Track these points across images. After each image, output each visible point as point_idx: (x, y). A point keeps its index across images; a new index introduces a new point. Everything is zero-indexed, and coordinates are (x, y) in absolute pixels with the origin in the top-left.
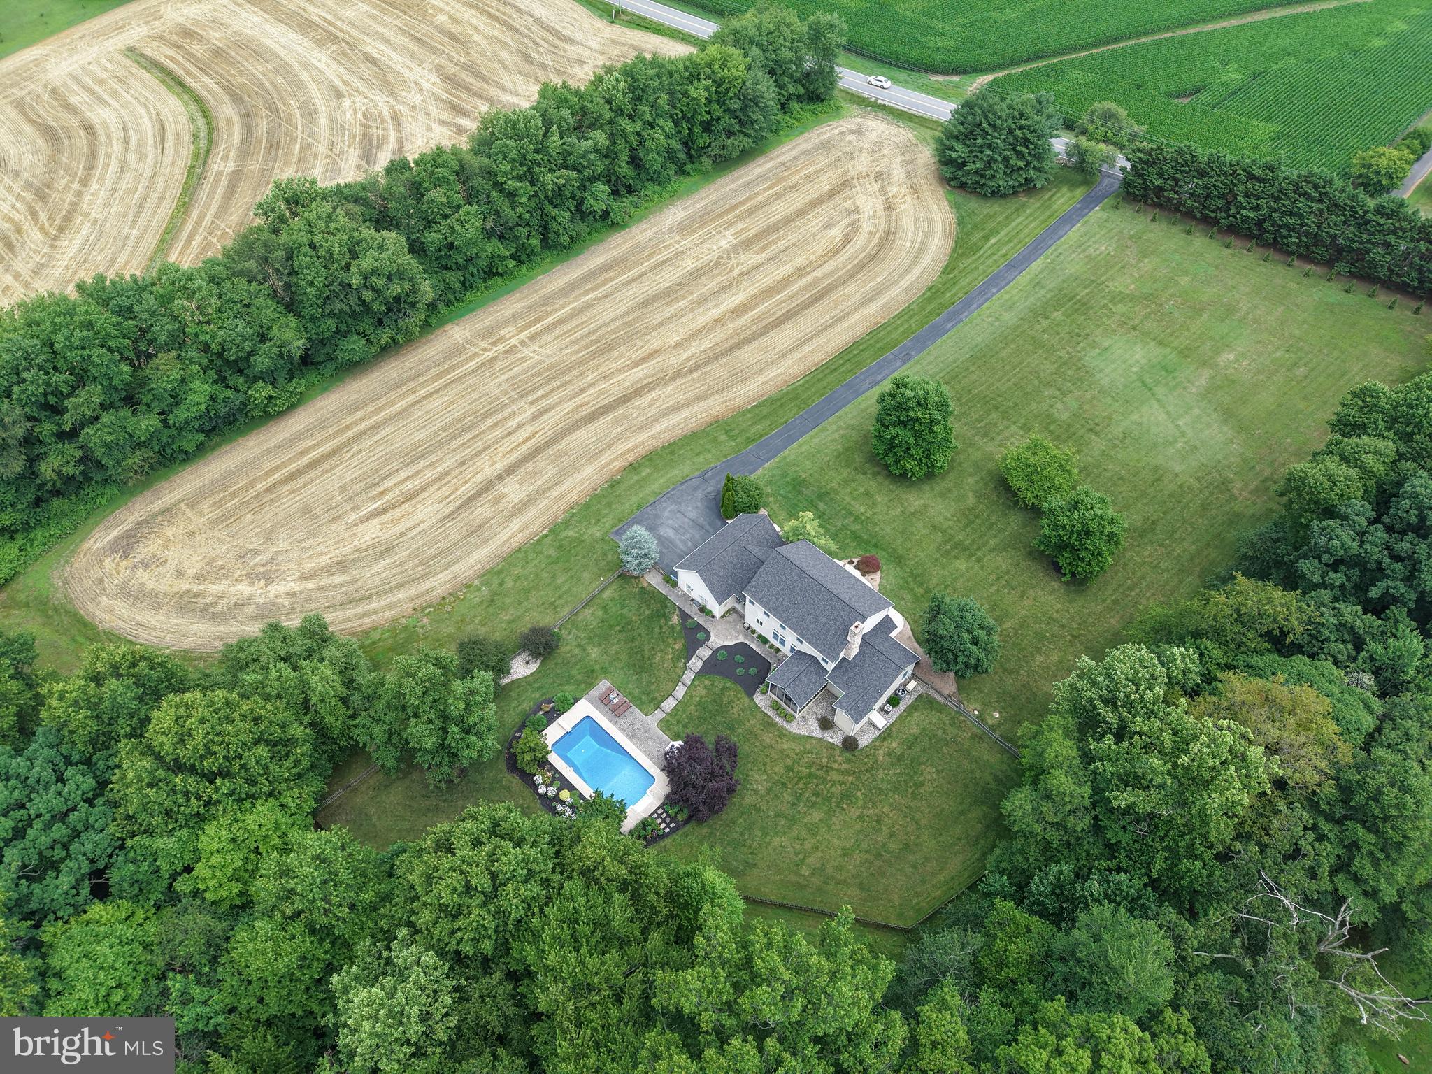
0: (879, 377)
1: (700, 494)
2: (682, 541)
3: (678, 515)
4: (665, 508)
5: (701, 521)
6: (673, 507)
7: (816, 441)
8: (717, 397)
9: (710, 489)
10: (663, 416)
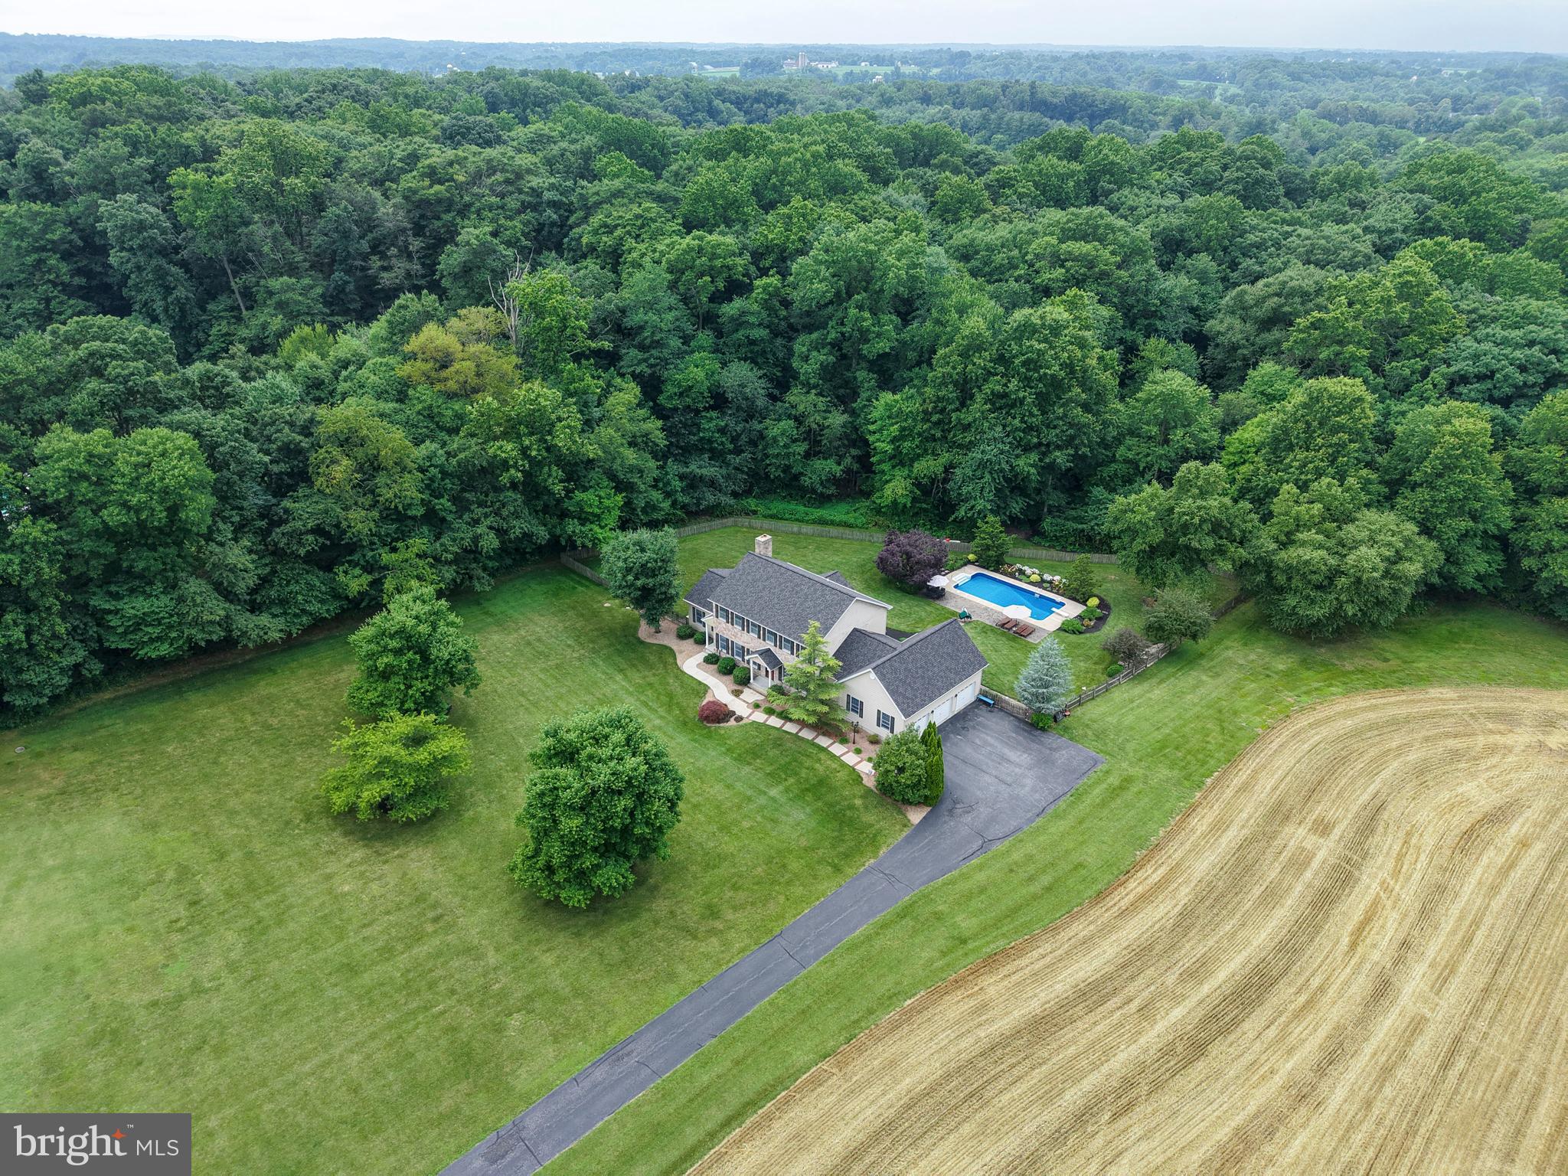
0: (599, 1074)
1: (984, 811)
2: (991, 745)
3: (1009, 780)
4: (1034, 790)
5: (970, 771)
6: (1023, 792)
7: (772, 908)
8: (1003, 1025)
9: (968, 818)
10: (1109, 978)
